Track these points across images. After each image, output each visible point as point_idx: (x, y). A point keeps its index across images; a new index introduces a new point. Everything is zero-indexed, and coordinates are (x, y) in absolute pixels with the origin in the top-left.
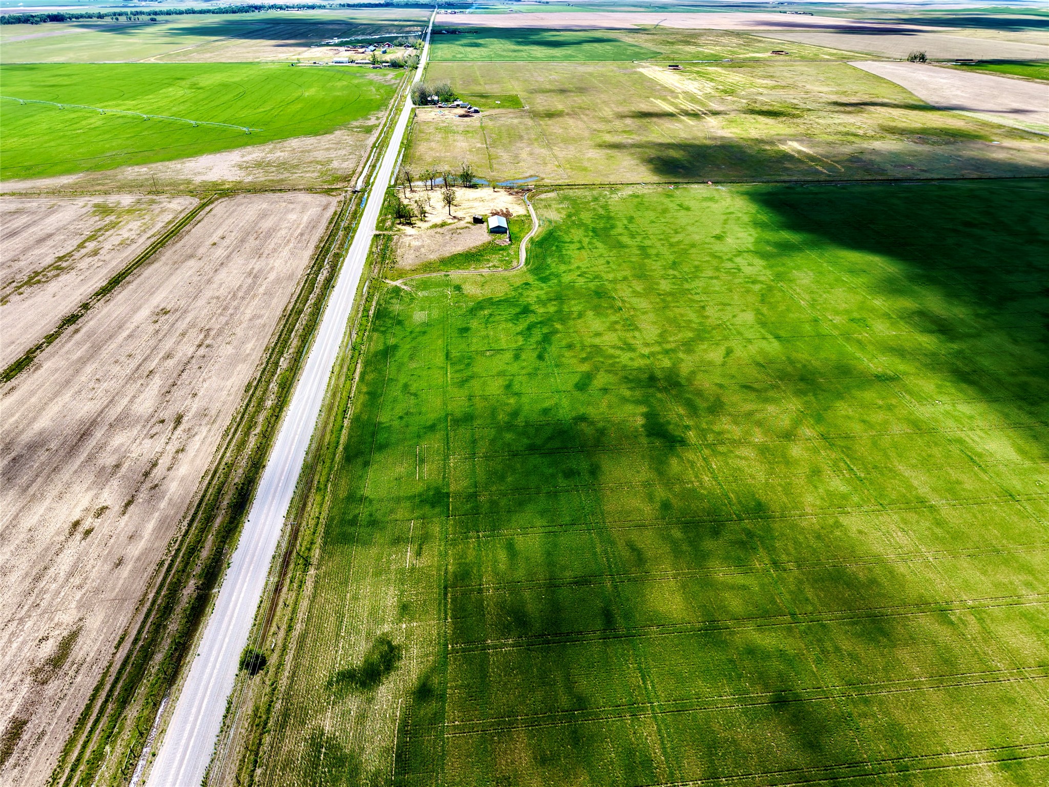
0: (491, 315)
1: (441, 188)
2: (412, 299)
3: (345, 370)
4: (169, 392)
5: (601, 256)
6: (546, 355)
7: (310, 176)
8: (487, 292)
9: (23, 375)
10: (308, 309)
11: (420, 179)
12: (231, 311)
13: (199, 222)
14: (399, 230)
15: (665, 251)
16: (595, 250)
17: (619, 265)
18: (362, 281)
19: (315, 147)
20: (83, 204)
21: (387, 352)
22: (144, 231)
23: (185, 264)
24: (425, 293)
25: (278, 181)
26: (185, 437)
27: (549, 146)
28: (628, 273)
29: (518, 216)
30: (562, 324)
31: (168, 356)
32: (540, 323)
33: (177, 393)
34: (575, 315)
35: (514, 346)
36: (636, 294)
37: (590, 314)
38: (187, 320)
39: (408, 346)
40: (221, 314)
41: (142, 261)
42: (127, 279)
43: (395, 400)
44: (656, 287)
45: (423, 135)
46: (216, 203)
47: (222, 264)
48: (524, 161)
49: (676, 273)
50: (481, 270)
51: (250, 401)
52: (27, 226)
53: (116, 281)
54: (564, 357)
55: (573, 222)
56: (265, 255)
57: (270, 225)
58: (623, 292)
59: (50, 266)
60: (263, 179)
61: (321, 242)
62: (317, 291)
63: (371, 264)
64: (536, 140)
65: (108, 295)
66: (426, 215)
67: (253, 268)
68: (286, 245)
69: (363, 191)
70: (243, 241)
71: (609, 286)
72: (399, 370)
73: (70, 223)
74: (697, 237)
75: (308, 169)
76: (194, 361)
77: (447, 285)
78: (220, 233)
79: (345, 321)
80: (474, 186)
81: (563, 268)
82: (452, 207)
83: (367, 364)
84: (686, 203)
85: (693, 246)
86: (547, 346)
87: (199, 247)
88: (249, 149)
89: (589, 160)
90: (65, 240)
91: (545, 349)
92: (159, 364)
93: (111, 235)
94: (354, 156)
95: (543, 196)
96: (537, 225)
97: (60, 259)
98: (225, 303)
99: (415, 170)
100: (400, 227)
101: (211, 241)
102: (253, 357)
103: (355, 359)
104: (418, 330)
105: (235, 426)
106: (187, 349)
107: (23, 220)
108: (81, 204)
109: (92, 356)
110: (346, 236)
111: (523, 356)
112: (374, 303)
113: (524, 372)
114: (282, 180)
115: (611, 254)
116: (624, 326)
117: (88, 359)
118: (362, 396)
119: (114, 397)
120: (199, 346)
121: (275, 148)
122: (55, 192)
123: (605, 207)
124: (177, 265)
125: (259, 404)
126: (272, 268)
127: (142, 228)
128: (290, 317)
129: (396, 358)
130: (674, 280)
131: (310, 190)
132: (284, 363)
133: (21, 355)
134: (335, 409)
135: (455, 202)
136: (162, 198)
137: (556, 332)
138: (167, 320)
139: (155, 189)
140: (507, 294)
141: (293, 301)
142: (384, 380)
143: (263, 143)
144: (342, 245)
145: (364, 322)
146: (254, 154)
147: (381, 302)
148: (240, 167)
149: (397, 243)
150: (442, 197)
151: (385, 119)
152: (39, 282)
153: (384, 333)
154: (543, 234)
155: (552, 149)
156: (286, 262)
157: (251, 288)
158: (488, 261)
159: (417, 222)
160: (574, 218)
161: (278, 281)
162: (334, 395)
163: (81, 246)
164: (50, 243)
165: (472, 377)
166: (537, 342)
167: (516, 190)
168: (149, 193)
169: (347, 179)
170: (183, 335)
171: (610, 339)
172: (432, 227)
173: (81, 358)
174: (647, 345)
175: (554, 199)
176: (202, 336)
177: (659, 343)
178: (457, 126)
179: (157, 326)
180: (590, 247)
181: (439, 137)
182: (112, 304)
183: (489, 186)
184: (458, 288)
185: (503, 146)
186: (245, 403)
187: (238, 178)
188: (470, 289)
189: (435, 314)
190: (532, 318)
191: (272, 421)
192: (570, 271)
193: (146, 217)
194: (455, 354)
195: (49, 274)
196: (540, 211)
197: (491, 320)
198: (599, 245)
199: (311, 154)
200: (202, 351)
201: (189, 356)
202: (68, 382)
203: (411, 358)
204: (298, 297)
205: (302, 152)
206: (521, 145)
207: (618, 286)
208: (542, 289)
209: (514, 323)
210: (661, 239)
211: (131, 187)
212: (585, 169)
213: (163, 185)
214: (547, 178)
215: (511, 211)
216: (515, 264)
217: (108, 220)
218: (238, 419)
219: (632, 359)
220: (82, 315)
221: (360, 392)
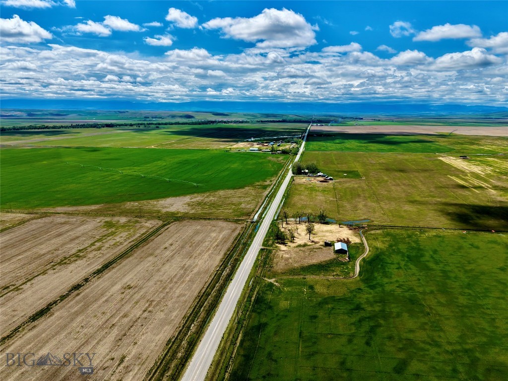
0: (333, 308)
1: (305, 223)
2: (280, 292)
3: (231, 337)
4: (120, 340)
5: (413, 274)
6: (372, 343)
7: (228, 211)
8: (332, 292)
9: (43, 319)
10: (213, 293)
11: (293, 217)
12: (167, 290)
13: (160, 234)
14: (277, 247)
15: (461, 275)
16: (409, 270)
17: (427, 282)
18: (250, 277)
19: (233, 196)
20: (100, 220)
21: (260, 327)
22: (129, 238)
23: (147, 259)
24: (289, 289)
25: (209, 214)
26: (123, 372)
27: (378, 201)
28: (434, 288)
29: (355, 243)
30: (384, 320)
31: (125, 316)
32: (369, 318)
33: (126, 341)
34: (394, 315)
35: (349, 333)
36: (440, 304)
37: (406, 315)
38: (141, 294)
39: (274, 325)
40: (161, 292)
41: (123, 256)
42: (113, 265)
43: (261, 364)
44: (455, 300)
45: (297, 191)
46: (172, 224)
47: (168, 260)
48: (360, 209)
49: (470, 291)
50: (328, 277)
51: (168, 352)
52: (68, 231)
53: (106, 267)
54: (385, 345)
55: (394, 250)
56: (193, 257)
57: (200, 239)
58: (431, 301)
59: (73, 255)
60: (200, 212)
61: (228, 251)
62: (221, 281)
63: (257, 267)
64: (369, 197)
65: (100, 274)
66: (295, 238)
67: (185, 264)
68: (207, 251)
69: (257, 222)
70: (182, 247)
71: (420, 296)
72: (266, 341)
73: (90, 231)
74: (486, 268)
75: (227, 207)
76: (139, 321)
77: (304, 285)
78: (170, 242)
79: (236, 303)
80: (327, 223)
81: (386, 280)
82: (311, 235)
83: (245, 335)
84: (476, 244)
85: (483, 273)
86: (372, 335)
87: (157, 249)
88: (196, 195)
89: (405, 211)
90: (85, 240)
91: (371, 338)
92: (119, 320)
93: (110, 239)
94: (254, 202)
95: (373, 232)
96: (368, 250)
97: (80, 251)
98: (165, 285)
99: (290, 211)
100: (277, 245)
101: (164, 246)
102: (175, 322)
103: (238, 330)
104: (282, 313)
105: (156, 368)
106: (137, 312)
107: (67, 227)
108: (98, 221)
109: (83, 311)
110: (243, 248)
111: (355, 341)
112: (255, 293)
113: (354, 353)
114: (211, 213)
115: (421, 274)
116: (431, 326)
117: (80, 313)
118: (239, 358)
119: (88, 339)
120: (145, 311)
121: (210, 195)
122: (86, 214)
123: (416, 242)
124: (142, 259)
125: (173, 355)
126: (196, 265)
127: (128, 237)
128: (202, 297)
129: (266, 332)
130: (469, 297)
131: (226, 220)
132: (193, 328)
133: (45, 306)
134: (221, 365)
135: (313, 232)
136: (143, 220)
137: (379, 326)
138: (129, 293)
139: (140, 214)
140: (345, 295)
141: (206, 287)
142: (256, 347)
143: (204, 192)
144: (240, 253)
145: (248, 305)
146: (198, 198)
147: (260, 292)
148: (189, 205)
149: (274, 255)
150: (305, 228)
151: (275, 181)
152: (65, 263)
153: (259, 313)
154: (372, 257)
155: (380, 204)
156: (206, 262)
157: (182, 276)
158: (333, 271)
159: (288, 243)
160: (394, 248)
161: (199, 273)
162: (222, 354)
163: (93, 244)
164: (77, 241)
165: (317, 353)
166: (365, 331)
167: (354, 227)
168: (136, 217)
169: (248, 214)
170: (137, 303)
171: (420, 336)
172: (297, 246)
173: (76, 311)
174: (450, 343)
175: (380, 234)
176: (147, 305)
177: (460, 344)
178: (318, 187)
179: (123, 296)
180: (406, 268)
181: (307, 193)
182: (101, 280)
183: (336, 223)
184: (311, 287)
185: (347, 200)
186: (165, 353)
187: (186, 211)
188: (319, 289)
189: (295, 304)
190: (362, 314)
191: (180, 368)
192: (391, 283)
193: (131, 230)
194: (306, 334)
195: (72, 259)
196: (370, 242)
197: (333, 312)
198: (412, 266)
199: (230, 199)
200: (146, 314)
201: (137, 317)
202: (66, 326)
203: (276, 334)
204: (209, 285)
205: (225, 198)
206: (359, 200)
207: (427, 297)
208: (370, 293)
209: (349, 316)
210: (458, 267)
211: (128, 213)
212: (402, 217)
213: (144, 213)
214: (376, 221)
215: (350, 240)
216: (351, 274)
217: (110, 231)
218: (158, 364)
219: (438, 353)
220: (83, 285)
221: (238, 354)
